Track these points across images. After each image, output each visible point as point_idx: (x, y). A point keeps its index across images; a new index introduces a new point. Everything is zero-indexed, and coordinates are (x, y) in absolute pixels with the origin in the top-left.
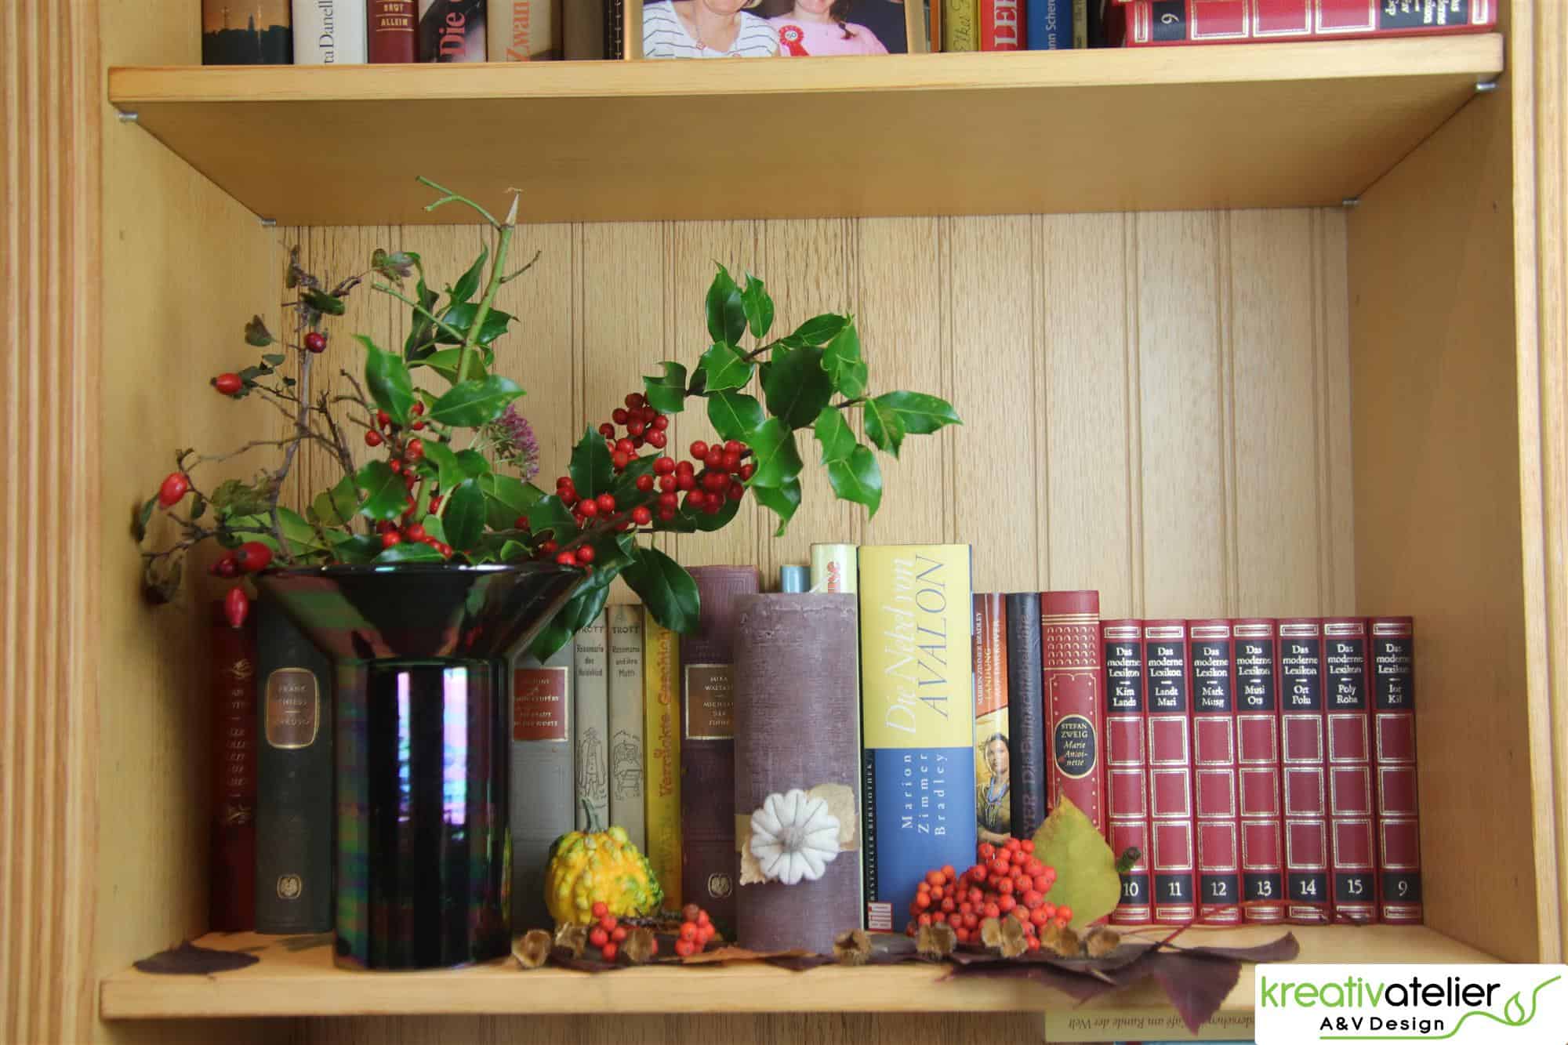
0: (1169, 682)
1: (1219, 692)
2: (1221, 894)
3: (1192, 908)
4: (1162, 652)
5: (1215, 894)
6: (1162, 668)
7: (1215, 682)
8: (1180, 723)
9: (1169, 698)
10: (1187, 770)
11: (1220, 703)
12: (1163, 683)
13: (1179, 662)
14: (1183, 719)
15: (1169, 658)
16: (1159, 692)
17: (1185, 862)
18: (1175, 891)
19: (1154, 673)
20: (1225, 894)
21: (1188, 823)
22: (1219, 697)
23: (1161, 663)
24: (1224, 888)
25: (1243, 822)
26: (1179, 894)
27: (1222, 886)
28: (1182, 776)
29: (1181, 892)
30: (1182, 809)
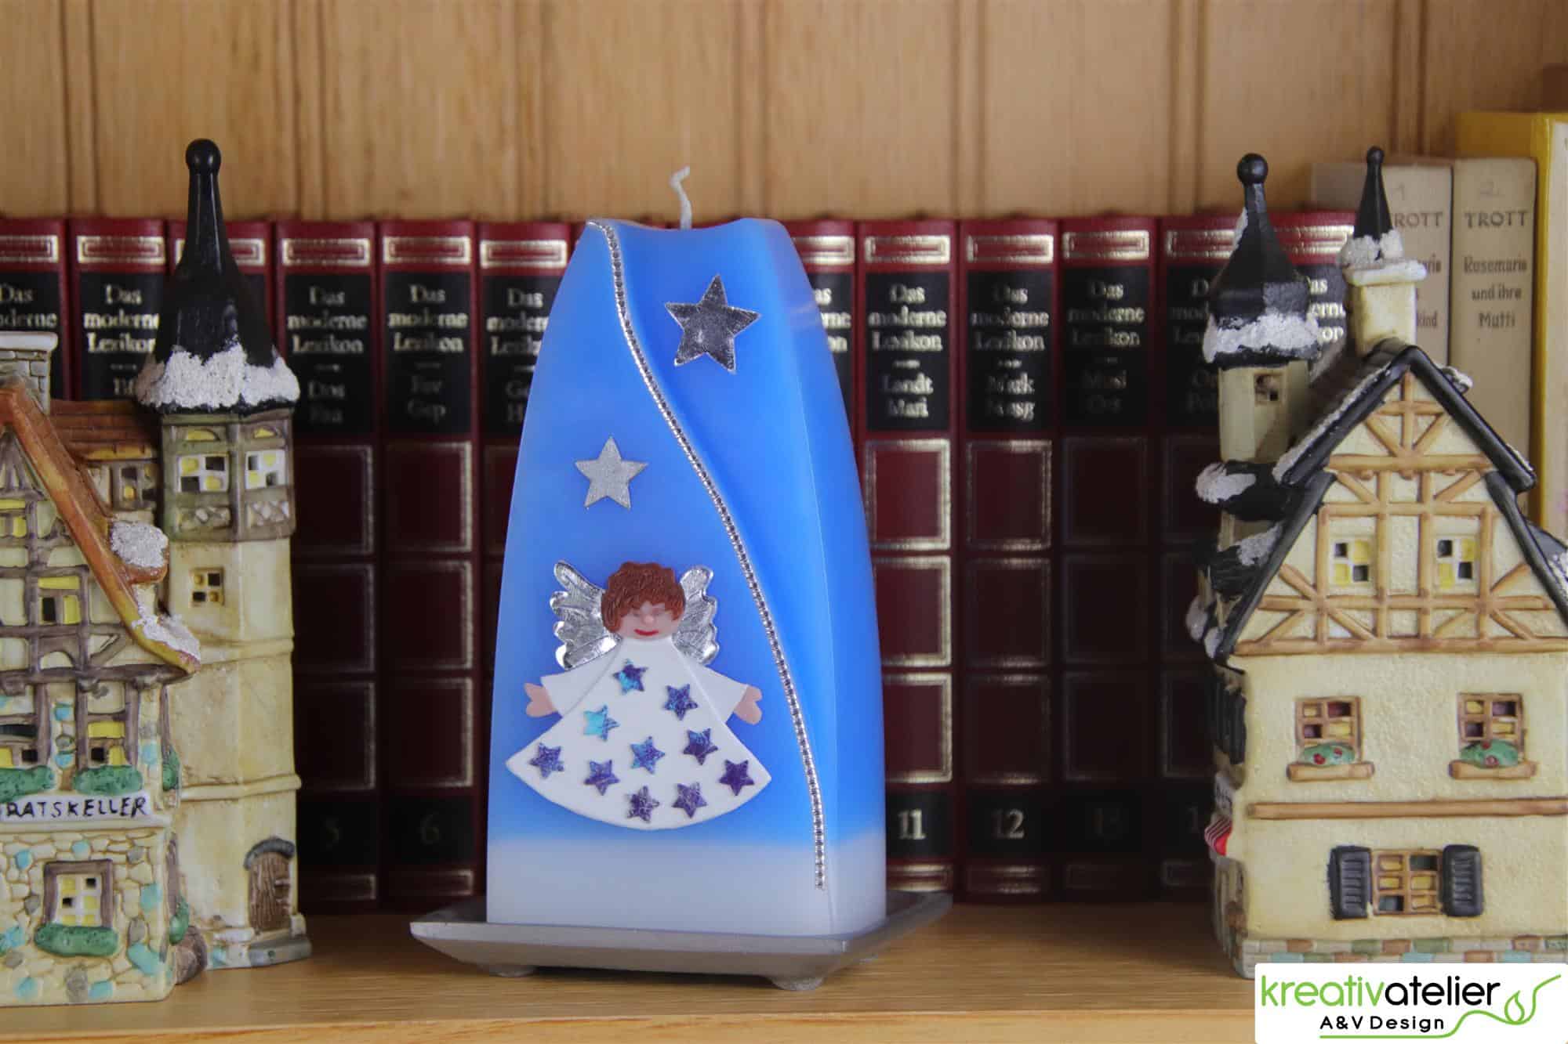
0: (913, 364)
1: (1023, 385)
2: (1013, 835)
3: (949, 868)
4: (899, 294)
5: (999, 832)
6: (900, 331)
7: (1017, 364)
8: (933, 457)
9: (913, 398)
10: (946, 561)
11: (1023, 411)
12: (898, 364)
13: (936, 319)
14: (941, 445)
15: (915, 308)
16: (891, 385)
17: (935, 765)
18: (911, 829)
19: (881, 341)
20: (1020, 835)
21: (945, 679)
22: (1022, 398)
23: (896, 319)
24: (1019, 823)
25: (1069, 675)
26: (919, 835)
27: (1014, 818)
28: (935, 573)
29: (924, 830)
30: (934, 649)
